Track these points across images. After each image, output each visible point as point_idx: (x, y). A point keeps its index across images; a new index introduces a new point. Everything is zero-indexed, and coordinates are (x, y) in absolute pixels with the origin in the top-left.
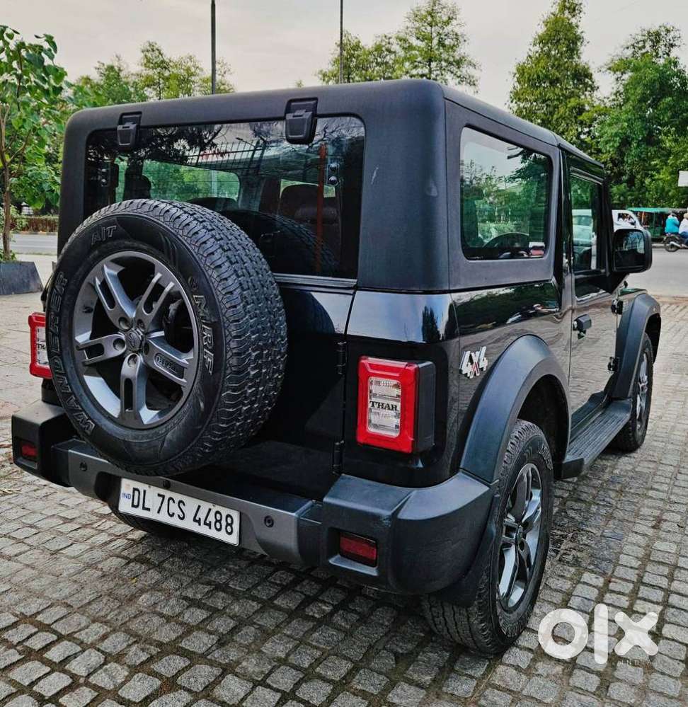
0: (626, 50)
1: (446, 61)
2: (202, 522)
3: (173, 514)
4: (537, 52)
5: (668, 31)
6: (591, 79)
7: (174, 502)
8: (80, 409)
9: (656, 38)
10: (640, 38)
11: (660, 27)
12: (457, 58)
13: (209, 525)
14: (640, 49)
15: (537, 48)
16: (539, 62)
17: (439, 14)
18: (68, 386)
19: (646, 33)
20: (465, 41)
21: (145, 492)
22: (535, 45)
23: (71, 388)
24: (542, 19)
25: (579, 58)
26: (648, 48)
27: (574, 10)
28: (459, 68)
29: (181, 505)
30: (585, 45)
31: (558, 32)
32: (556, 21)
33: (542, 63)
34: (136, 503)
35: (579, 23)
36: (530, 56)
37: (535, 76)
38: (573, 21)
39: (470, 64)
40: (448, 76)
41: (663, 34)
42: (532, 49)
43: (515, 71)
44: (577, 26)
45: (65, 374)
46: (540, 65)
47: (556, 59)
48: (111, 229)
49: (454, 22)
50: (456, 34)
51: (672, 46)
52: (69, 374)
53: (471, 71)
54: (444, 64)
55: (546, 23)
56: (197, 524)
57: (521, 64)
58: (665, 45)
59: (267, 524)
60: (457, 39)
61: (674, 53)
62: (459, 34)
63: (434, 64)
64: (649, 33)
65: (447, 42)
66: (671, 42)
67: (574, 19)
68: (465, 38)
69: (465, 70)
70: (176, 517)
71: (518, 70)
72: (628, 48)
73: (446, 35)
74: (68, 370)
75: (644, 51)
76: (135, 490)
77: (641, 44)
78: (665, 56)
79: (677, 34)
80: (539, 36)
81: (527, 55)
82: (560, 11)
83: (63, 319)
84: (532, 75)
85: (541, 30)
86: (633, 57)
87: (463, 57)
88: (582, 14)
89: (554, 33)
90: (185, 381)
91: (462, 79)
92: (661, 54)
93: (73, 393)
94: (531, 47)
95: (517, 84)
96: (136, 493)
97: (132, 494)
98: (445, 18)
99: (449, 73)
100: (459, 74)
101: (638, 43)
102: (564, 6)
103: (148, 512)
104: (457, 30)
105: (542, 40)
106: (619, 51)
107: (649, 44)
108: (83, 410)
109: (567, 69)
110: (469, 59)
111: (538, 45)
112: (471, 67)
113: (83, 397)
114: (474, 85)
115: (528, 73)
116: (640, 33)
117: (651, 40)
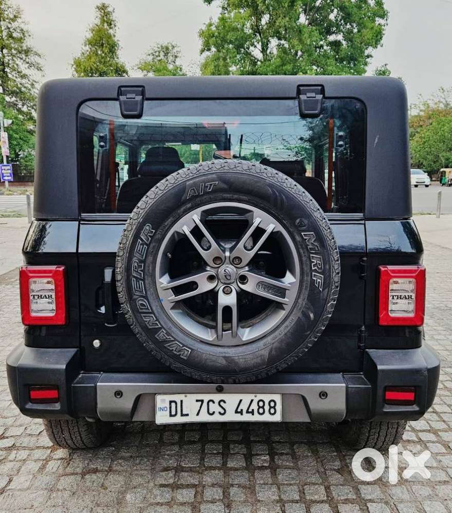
0: (148, 56)
1: (15, 49)
2: (244, 412)
3: (214, 412)
4: (88, 51)
5: (173, 47)
6: (127, 74)
7: (214, 402)
8: (173, 339)
9: (166, 51)
10: (156, 49)
11: (168, 43)
12: (25, 48)
13: (252, 413)
14: (157, 56)
15: (87, 48)
16: (90, 58)
17: (6, 13)
18: (157, 322)
19: (159, 46)
20: (30, 36)
21: (182, 401)
22: (85, 45)
23: (159, 322)
24: (89, 28)
25: (118, 58)
26: (162, 57)
27: (111, 24)
28: (27, 56)
29: (222, 404)
30: (120, 50)
31: (101, 39)
32: (99, 30)
33: (93, 60)
34: (173, 413)
35: (115, 34)
36: (83, 53)
37: (89, 68)
38: (111, 31)
39: (36, 54)
40: (18, 62)
41: (170, 48)
42: (84, 48)
43: (73, 63)
44: (114, 36)
45: (153, 313)
46: (92, 60)
47: (103, 58)
48: (211, 185)
49: (19, 20)
50: (22, 30)
51: (176, 57)
52: (155, 312)
53: (37, 59)
54: (14, 52)
55: (93, 30)
56: (240, 414)
57: (77, 58)
58: (172, 56)
59: (323, 397)
60: (24, 34)
61: (178, 62)
62: (24, 30)
63: (5, 51)
64: (162, 47)
65: (14, 35)
66: (176, 54)
67: (111, 30)
68: (30, 34)
69: (32, 58)
70: (217, 414)
71: (74, 62)
72: (149, 55)
73: (14, 29)
74: (154, 308)
75: (159, 58)
76: (171, 402)
77: (157, 54)
78: (173, 63)
79: (178, 49)
80: (88, 39)
81: (81, 52)
82: (101, 23)
83: (147, 265)
84: (87, 67)
85: (89, 35)
86: (153, 62)
87: (30, 48)
88: (116, 28)
89: (98, 39)
90: (287, 300)
91: (31, 65)
92: (170, 61)
93: (163, 327)
94: (83, 47)
95: (75, 73)
96: (173, 405)
97: (168, 407)
98: (11, 16)
99: (18, 59)
100: (27, 60)
101: (155, 52)
102: (104, 20)
103: (187, 417)
104: (22, 26)
105: (90, 43)
106: (144, 57)
107: (162, 54)
108: (175, 340)
109: (111, 65)
110: (34, 50)
111: (88, 46)
112: (37, 56)
113: (172, 329)
114: (41, 70)
115: (84, 66)
116: (156, 46)
117: (163, 51)
